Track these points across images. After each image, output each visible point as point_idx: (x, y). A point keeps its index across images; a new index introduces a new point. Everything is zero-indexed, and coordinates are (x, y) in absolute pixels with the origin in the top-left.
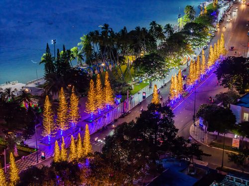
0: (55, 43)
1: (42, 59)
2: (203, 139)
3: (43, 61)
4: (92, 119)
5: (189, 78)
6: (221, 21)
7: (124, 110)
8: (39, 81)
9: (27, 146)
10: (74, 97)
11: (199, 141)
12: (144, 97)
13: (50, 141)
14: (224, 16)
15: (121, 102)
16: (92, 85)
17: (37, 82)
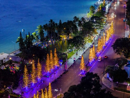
0: (24, 31)
1: (18, 40)
2: (111, 86)
3: (18, 41)
4: (48, 75)
5: (98, 49)
6: (108, 13)
7: (65, 69)
8: (16, 52)
9: (15, 94)
10: (39, 65)
11: (108, 87)
12: (74, 61)
13: (27, 90)
14: (109, 10)
15: (63, 64)
16: (48, 57)
17: (15, 52)
